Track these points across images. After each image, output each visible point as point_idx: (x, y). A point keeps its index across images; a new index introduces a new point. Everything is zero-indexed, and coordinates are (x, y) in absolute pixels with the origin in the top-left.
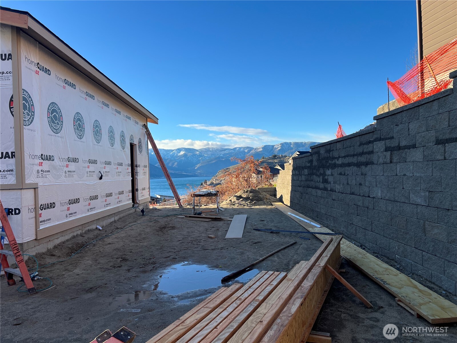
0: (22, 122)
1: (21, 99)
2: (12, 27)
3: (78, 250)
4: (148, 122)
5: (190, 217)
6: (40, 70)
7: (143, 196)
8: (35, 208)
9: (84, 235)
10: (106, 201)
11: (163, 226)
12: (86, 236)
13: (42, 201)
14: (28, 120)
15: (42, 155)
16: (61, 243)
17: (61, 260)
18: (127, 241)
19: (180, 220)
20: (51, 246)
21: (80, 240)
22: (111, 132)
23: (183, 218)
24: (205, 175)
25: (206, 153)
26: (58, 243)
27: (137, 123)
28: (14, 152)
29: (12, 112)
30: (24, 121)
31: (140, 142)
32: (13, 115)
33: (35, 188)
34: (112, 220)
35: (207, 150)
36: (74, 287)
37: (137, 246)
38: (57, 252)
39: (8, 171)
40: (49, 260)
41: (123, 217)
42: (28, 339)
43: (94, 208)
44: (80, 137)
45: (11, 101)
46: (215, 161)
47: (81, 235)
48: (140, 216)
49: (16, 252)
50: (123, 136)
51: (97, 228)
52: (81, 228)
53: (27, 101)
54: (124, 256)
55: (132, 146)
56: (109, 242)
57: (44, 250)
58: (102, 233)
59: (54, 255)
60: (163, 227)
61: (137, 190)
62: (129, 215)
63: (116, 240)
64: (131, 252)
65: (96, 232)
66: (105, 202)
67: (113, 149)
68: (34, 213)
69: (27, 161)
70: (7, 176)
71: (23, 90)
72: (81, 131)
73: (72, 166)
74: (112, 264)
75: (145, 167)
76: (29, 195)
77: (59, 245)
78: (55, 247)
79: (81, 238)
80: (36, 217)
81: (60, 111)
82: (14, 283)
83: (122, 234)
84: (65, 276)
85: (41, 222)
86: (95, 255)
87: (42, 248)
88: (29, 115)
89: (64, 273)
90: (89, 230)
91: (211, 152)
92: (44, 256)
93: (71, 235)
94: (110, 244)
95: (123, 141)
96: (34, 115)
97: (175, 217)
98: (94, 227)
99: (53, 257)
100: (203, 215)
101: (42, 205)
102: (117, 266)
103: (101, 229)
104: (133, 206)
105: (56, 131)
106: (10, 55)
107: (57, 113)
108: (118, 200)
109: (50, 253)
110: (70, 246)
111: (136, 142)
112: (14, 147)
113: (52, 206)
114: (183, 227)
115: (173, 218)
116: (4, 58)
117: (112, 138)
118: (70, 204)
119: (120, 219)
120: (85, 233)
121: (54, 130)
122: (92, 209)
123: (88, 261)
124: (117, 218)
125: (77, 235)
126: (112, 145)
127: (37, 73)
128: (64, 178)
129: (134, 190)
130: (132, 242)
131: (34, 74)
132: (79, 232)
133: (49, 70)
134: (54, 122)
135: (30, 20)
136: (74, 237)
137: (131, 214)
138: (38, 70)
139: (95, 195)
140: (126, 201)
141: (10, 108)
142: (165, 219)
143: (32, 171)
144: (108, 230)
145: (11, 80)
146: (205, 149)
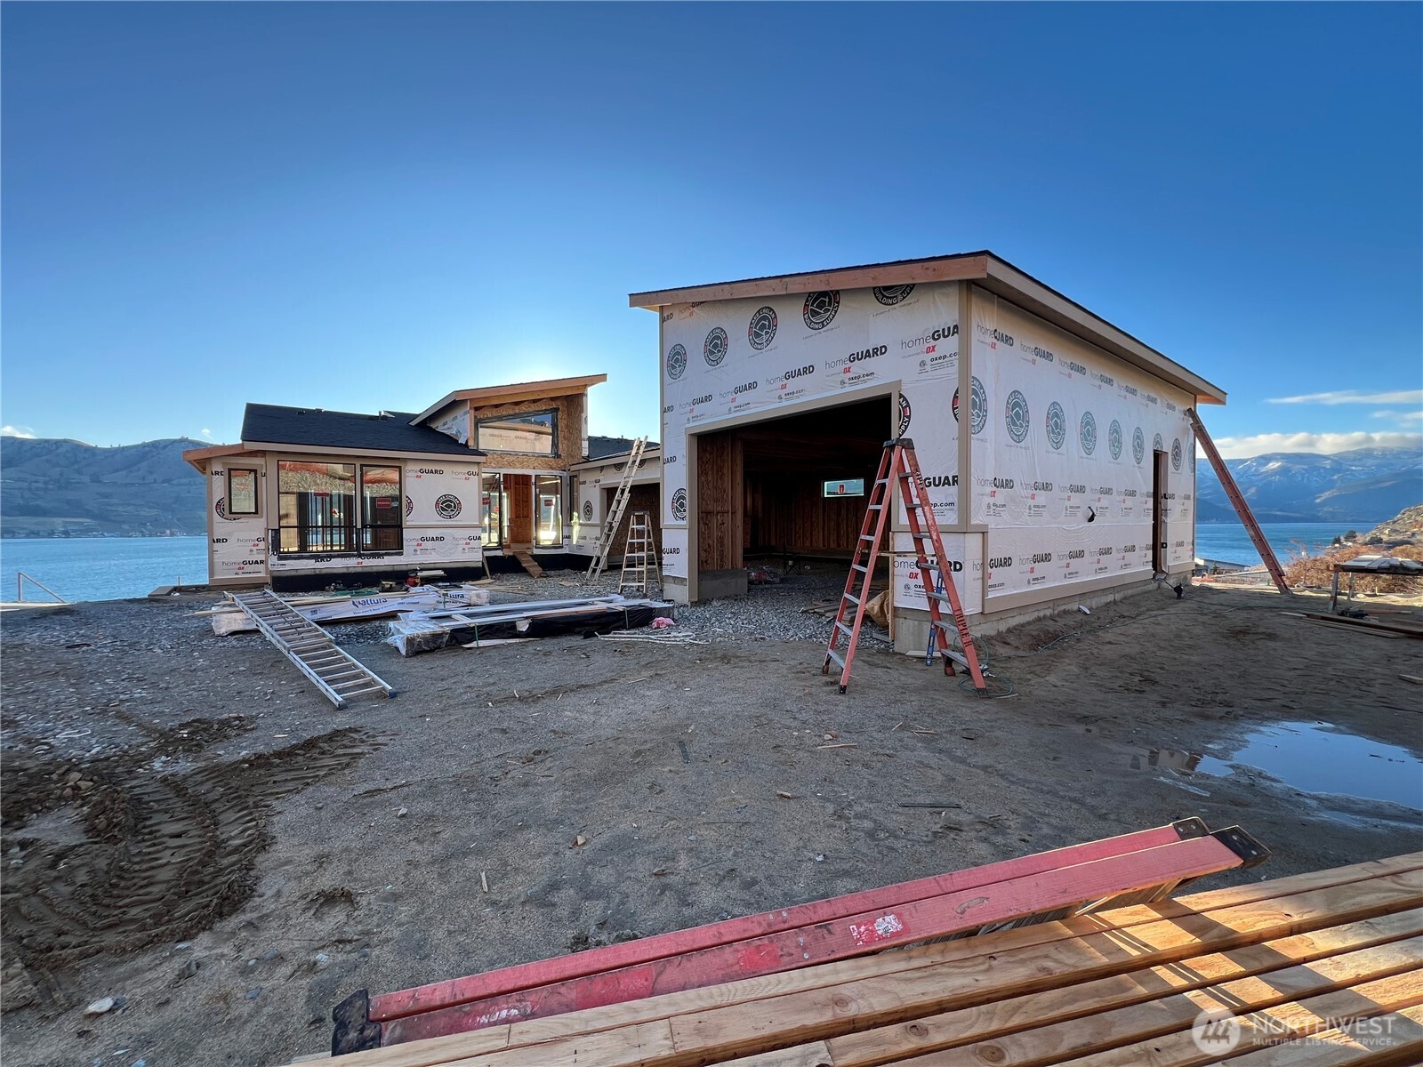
0: (969, 426)
1: (970, 392)
2: (960, 282)
3: (1049, 643)
4: (1198, 404)
5: (1323, 618)
6: (998, 340)
7: (1178, 558)
8: (983, 563)
9: (1057, 619)
10: (1098, 563)
11: (1239, 628)
12: (1061, 622)
13: (994, 554)
14: (978, 425)
15: (995, 479)
16: (1017, 625)
17: (1021, 653)
18: (1148, 644)
19: (1292, 622)
20: (1003, 627)
21: (1051, 626)
22: (1115, 430)
23: (1301, 618)
24: (1350, 519)
25: (1357, 463)
26: (1014, 624)
27: (1173, 408)
28: (957, 476)
29: (955, 415)
30: (973, 426)
31: (1177, 447)
32: (957, 419)
33: (983, 533)
34: (1110, 598)
35: (1365, 455)
36: (1051, 706)
37: (1175, 659)
38: (1012, 639)
39: (947, 505)
40: (1003, 651)
41: (1132, 596)
42: (990, 767)
43: (1076, 573)
44: (1057, 445)
45: (956, 397)
46: (1391, 483)
47: (1052, 618)
48: (1174, 598)
49: (961, 627)
50: (1138, 438)
51: (1079, 610)
52: (1051, 605)
53: (977, 395)
54: (1146, 673)
55: (1157, 456)
56: (1108, 640)
57: (993, 633)
58: (1092, 620)
59: (1008, 644)
60: (1240, 632)
61: (1164, 545)
62: (1145, 593)
63: (1122, 638)
64: (1162, 668)
65: (1079, 617)
66: (1096, 565)
67: (1118, 464)
68: (981, 571)
69: (975, 489)
70: (945, 512)
71: (973, 377)
72: (1059, 433)
73: (1042, 498)
74: (1121, 682)
75: (1187, 497)
76: (974, 541)
77: (1015, 628)
78: (1009, 631)
79: (1052, 622)
80: (983, 578)
81: (1026, 405)
82: (953, 674)
83: (1135, 629)
84: (1032, 682)
85: (991, 586)
86: (1083, 657)
87: (989, 629)
88: (979, 416)
89: (1029, 676)
90: (1065, 612)
91: (1376, 458)
92: (993, 642)
93: (1035, 615)
94: (1110, 643)
95: (1138, 447)
96: (986, 415)
97: (1271, 612)
98: (1075, 607)
99: (1008, 646)
100: (1373, 620)
101: (992, 560)
102: (1134, 688)
103: (1089, 613)
104: (1154, 576)
105: (1018, 439)
106: (956, 327)
107: (1021, 408)
108: (1123, 563)
109: (1002, 638)
110: (1035, 633)
111: (1167, 447)
112: (956, 469)
113: (1007, 562)
114: (1301, 638)
115: (1267, 614)
116: (946, 334)
117: (1116, 442)
118: (1035, 562)
119: (1125, 598)
120: (1059, 615)
121: (1015, 438)
122: (1072, 573)
123: (1069, 666)
124: (1118, 597)
125: (1045, 617)
126: (1116, 456)
127: (994, 345)
128: (1028, 518)
129: (1157, 546)
130: (1161, 648)
131: (989, 348)
132: (1048, 613)
133: (1011, 338)
134: (1015, 424)
135: (991, 263)
136: (1039, 619)
137: (1150, 591)
138: (995, 341)
139: (1078, 549)
140: (1141, 565)
141: (954, 409)
142: (1244, 614)
143: (981, 505)
144: (1102, 617)
145: (957, 365)
146: (1354, 452)
